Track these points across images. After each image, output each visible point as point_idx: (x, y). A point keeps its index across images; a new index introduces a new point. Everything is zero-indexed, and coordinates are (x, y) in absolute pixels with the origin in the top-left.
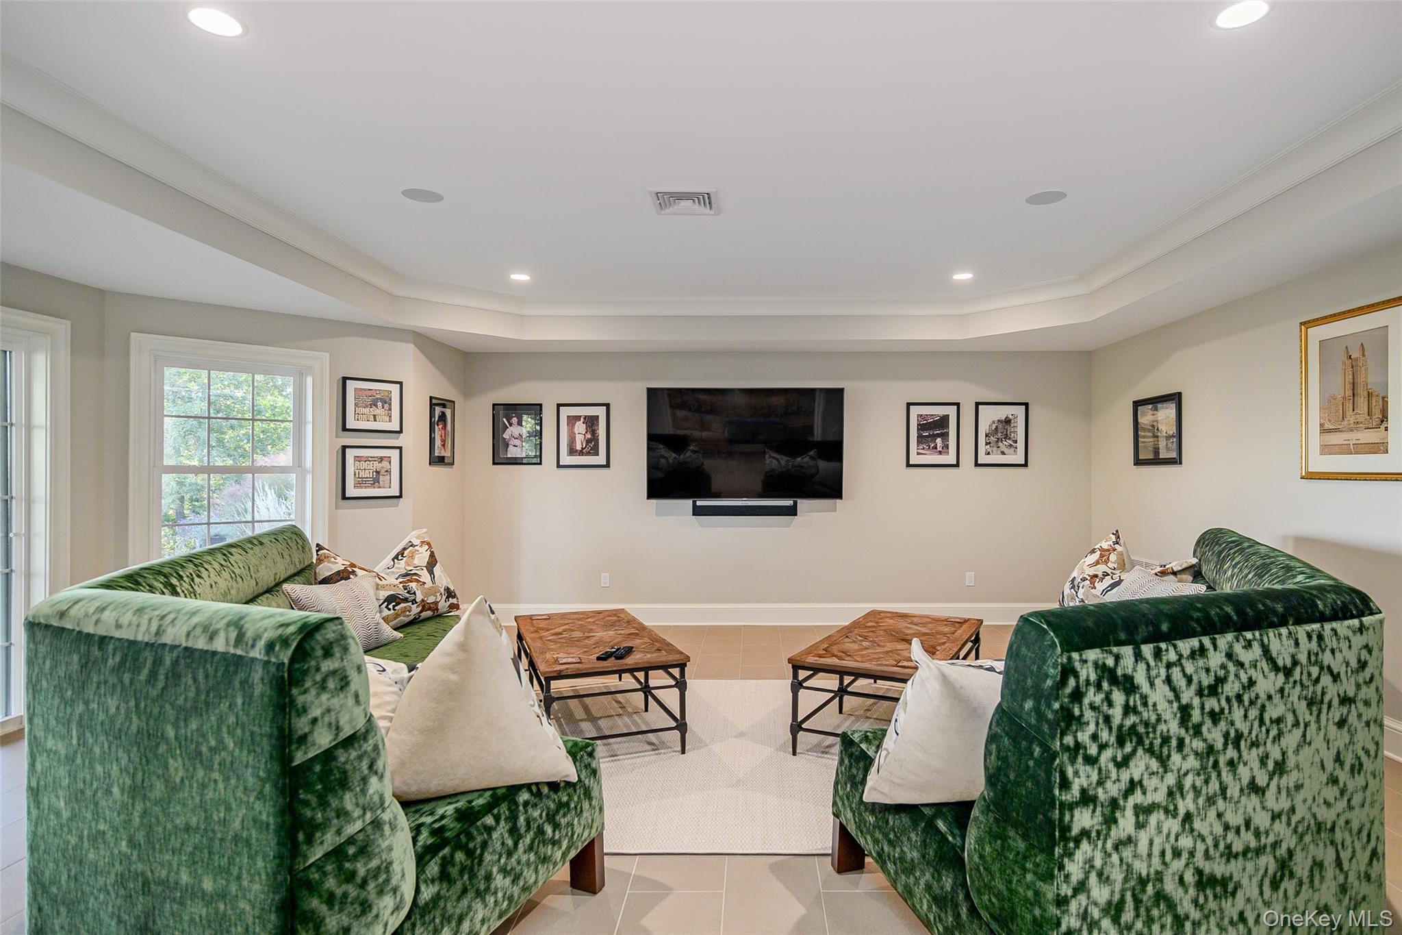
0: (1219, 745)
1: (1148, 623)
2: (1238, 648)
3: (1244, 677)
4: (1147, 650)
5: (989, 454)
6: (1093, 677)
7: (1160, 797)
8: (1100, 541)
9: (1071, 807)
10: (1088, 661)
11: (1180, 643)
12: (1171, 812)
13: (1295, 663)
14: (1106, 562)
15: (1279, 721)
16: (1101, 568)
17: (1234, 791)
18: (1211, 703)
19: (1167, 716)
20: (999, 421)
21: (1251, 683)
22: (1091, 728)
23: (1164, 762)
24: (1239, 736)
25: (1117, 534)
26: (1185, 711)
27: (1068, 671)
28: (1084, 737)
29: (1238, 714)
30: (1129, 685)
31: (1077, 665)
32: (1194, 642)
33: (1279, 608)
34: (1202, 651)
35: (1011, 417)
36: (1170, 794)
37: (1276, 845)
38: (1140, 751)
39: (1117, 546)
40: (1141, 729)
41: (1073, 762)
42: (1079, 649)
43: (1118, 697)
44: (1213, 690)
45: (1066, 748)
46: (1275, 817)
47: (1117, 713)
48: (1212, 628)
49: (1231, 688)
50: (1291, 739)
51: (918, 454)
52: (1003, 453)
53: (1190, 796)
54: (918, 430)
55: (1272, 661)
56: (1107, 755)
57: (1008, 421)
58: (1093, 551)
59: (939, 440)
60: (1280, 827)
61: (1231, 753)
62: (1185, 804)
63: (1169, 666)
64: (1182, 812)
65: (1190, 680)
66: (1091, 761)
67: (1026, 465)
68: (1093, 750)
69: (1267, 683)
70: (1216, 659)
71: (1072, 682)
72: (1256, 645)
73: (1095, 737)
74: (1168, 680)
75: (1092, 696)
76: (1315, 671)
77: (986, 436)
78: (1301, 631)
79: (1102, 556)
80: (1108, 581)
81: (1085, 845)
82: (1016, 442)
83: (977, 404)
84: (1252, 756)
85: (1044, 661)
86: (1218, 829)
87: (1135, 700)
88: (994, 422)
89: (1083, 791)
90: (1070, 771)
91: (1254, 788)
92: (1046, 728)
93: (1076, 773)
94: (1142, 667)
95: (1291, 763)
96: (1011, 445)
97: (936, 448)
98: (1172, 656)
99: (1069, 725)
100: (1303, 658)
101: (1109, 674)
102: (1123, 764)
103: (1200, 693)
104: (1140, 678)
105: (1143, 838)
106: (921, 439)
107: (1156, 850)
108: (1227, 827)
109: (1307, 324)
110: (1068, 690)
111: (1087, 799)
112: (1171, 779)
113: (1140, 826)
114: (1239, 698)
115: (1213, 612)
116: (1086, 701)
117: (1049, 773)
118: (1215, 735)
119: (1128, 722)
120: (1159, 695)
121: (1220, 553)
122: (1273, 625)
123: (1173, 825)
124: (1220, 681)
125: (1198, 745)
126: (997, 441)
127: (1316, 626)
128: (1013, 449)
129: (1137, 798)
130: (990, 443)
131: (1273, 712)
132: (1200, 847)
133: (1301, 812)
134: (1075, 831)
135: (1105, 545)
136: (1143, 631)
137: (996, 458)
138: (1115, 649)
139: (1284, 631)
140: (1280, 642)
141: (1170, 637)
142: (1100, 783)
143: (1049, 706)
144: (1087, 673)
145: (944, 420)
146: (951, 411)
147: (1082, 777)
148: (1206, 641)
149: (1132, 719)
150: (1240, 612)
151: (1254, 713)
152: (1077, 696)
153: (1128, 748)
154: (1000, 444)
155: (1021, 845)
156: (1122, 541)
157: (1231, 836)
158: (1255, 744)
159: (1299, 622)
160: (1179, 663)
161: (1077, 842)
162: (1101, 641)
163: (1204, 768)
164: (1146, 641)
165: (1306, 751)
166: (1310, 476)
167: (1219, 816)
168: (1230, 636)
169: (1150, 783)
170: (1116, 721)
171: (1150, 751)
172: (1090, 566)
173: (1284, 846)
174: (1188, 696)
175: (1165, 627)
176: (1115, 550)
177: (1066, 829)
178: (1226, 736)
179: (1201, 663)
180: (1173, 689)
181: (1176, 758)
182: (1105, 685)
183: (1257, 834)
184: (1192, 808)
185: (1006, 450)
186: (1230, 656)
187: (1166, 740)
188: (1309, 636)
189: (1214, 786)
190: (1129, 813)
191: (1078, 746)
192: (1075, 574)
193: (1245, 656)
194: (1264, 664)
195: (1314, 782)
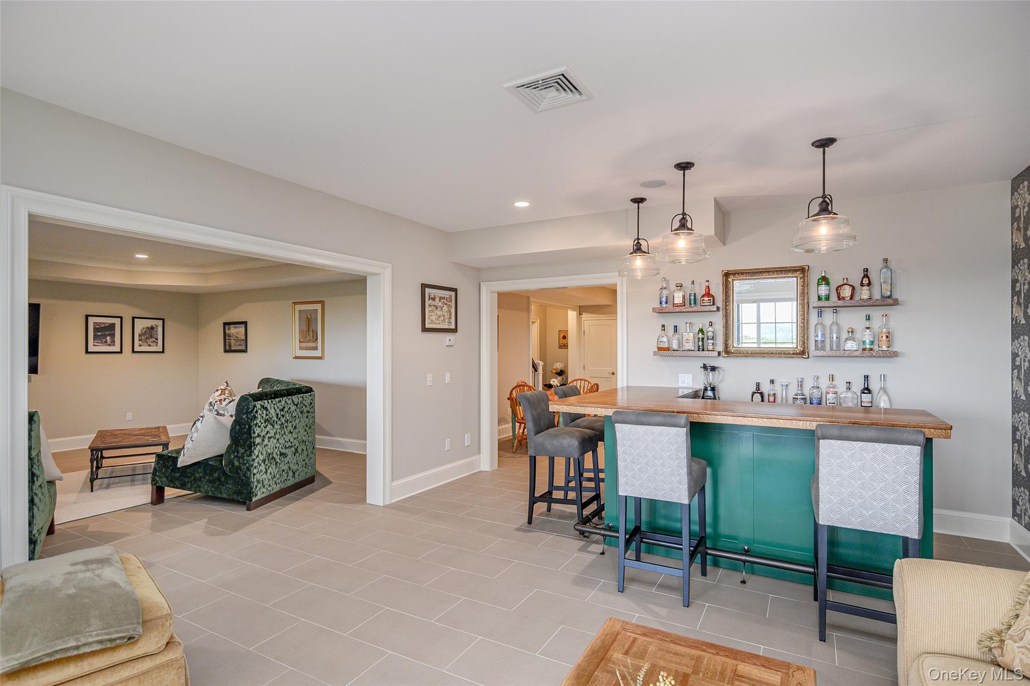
0: (284, 423)
1: (270, 395)
2: (287, 400)
3: (288, 407)
4: (270, 401)
5: (141, 346)
6: (260, 408)
7: (273, 435)
8: (220, 386)
9: (256, 437)
10: (258, 404)
11: (276, 399)
12: (275, 438)
13: (298, 403)
14: (224, 394)
15: (295, 417)
16: (223, 397)
17: (286, 433)
18: (282, 413)
19: (274, 416)
20: (147, 328)
21: (290, 408)
22: (259, 419)
23: (273, 426)
24: (288, 420)
25: (227, 383)
26: (277, 414)
27: (255, 406)
28: (258, 421)
29: (287, 415)
30: (267, 410)
31: (257, 405)
32: (279, 399)
33: (295, 391)
34: (280, 401)
35: (154, 326)
36: (275, 434)
37: (295, 445)
38: (269, 424)
39: (227, 387)
40: (269, 419)
41: (256, 427)
42: (257, 401)
43: (265, 412)
44: (282, 410)
45: (254, 424)
46: (295, 439)
47: (264, 415)
48: (282, 396)
49: (286, 409)
50: (297, 421)
51: (94, 345)
52: (149, 345)
53: (278, 434)
54: (94, 331)
55: (294, 403)
56: (262, 425)
57: (152, 328)
58: (217, 390)
59: (108, 338)
60: (295, 441)
61: (286, 424)
62: (277, 436)
63: (274, 404)
64: (277, 438)
65: (278, 407)
66: (259, 427)
67: (163, 352)
68: (260, 424)
69: (293, 408)
70: (283, 403)
71: (256, 409)
72: (290, 399)
73: (260, 421)
74: (274, 408)
75: (260, 412)
76: (302, 405)
77: (139, 336)
78: (299, 396)
79: (222, 392)
80: (227, 401)
81: (258, 446)
82: (157, 339)
83: (134, 318)
84: (290, 425)
85: (249, 405)
86: (284, 442)
87: (268, 412)
88: (144, 328)
89: (258, 434)
90: (255, 429)
91: (291, 432)
92: (249, 421)
93: (257, 430)
94: (269, 405)
95: (297, 427)
96: (154, 341)
97: (107, 342)
98: (275, 402)
99: (255, 419)
100: (299, 402)
101: (262, 406)
102: (265, 427)
103: (280, 411)
104: (269, 408)
105: (269, 444)
106: (96, 337)
107: (272, 447)
108: (285, 441)
109: (295, 303)
110: (255, 411)
111: (259, 436)
112: (275, 430)
113: (269, 441)
114: (288, 411)
115: (282, 392)
116: (258, 413)
117: (251, 430)
118: (283, 420)
119: (267, 418)
120: (272, 411)
121: (271, 385)
122: (294, 395)
123: (275, 441)
124: (284, 408)
125: (280, 422)
126: (146, 339)
127: (302, 395)
128: (155, 343)
129: (268, 435)
130: (141, 340)
131: (294, 415)
132: (281, 446)
133: (299, 438)
134: (256, 443)
135: (223, 388)
136: (269, 397)
137: (145, 348)
138: (264, 401)
139: (296, 396)
140: (295, 398)
141: (274, 398)
142: (261, 432)
143: (250, 415)
144: (259, 406)
145: (112, 326)
146: (117, 321)
147: (257, 431)
148: (281, 399)
149: (267, 417)
150: (287, 392)
151: (290, 415)
152: (257, 412)
153: (267, 424)
154: (148, 340)
155: (243, 451)
156: (229, 385)
157: (286, 443)
158: (291, 422)
159: (298, 394)
160: (276, 404)
161: (257, 445)
162: (261, 400)
163: (281, 428)
164: (270, 399)
165: (300, 423)
166: (296, 358)
167: (284, 439)
168: (286, 398)
169: (271, 431)
170: (264, 418)
171: (271, 424)
172: (218, 396)
173: (296, 446)
174: (278, 411)
175: (273, 396)
176: (227, 389)
177: (254, 443)
178: (285, 420)
179: (280, 404)
180: (275, 410)
181: (276, 425)
182: (262, 409)
183: (291, 443)
184: (279, 437)
185: (151, 344)
186: (286, 402)
187: (274, 421)
188: (301, 397)
189: (283, 432)
190: (267, 438)
191: (257, 423)
192: (211, 400)
193: (289, 402)
194: (292, 404)
195: (302, 431)
